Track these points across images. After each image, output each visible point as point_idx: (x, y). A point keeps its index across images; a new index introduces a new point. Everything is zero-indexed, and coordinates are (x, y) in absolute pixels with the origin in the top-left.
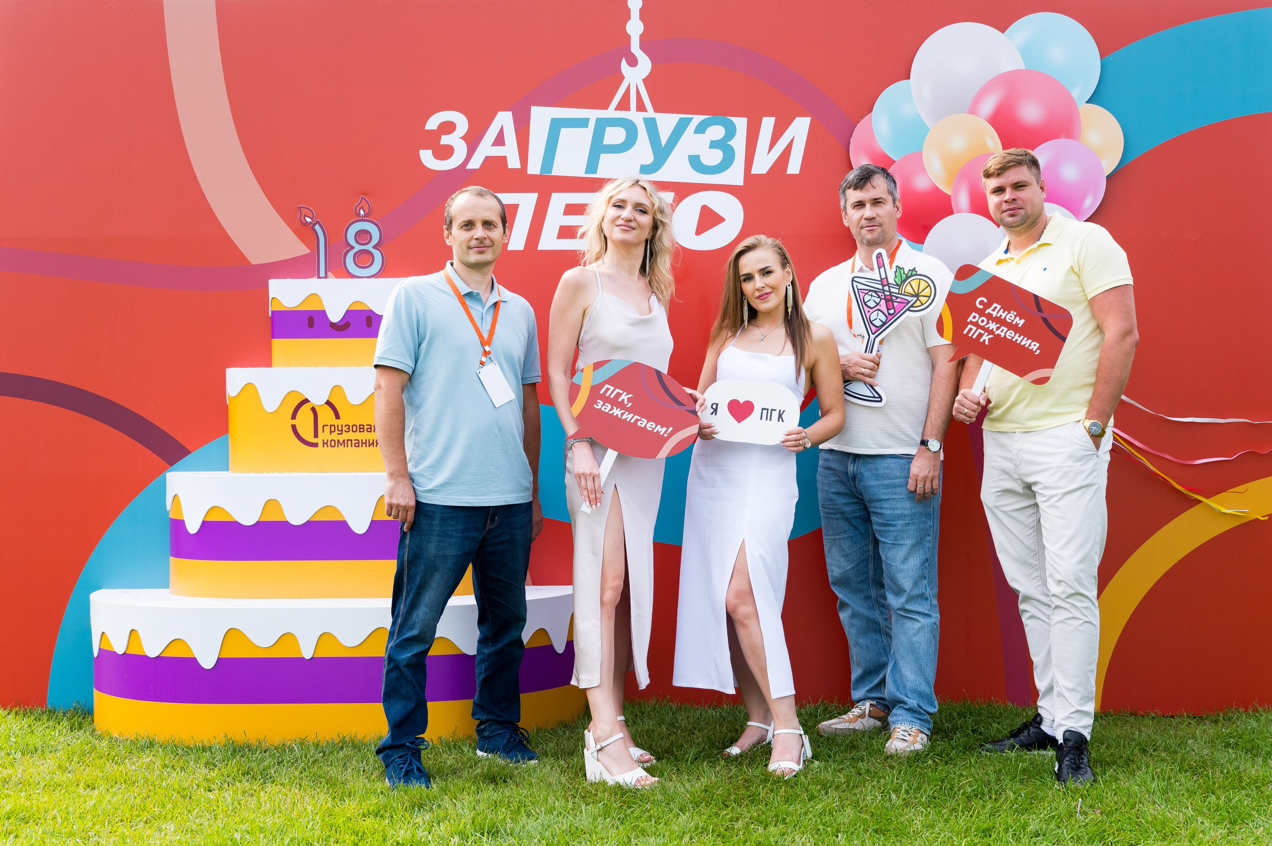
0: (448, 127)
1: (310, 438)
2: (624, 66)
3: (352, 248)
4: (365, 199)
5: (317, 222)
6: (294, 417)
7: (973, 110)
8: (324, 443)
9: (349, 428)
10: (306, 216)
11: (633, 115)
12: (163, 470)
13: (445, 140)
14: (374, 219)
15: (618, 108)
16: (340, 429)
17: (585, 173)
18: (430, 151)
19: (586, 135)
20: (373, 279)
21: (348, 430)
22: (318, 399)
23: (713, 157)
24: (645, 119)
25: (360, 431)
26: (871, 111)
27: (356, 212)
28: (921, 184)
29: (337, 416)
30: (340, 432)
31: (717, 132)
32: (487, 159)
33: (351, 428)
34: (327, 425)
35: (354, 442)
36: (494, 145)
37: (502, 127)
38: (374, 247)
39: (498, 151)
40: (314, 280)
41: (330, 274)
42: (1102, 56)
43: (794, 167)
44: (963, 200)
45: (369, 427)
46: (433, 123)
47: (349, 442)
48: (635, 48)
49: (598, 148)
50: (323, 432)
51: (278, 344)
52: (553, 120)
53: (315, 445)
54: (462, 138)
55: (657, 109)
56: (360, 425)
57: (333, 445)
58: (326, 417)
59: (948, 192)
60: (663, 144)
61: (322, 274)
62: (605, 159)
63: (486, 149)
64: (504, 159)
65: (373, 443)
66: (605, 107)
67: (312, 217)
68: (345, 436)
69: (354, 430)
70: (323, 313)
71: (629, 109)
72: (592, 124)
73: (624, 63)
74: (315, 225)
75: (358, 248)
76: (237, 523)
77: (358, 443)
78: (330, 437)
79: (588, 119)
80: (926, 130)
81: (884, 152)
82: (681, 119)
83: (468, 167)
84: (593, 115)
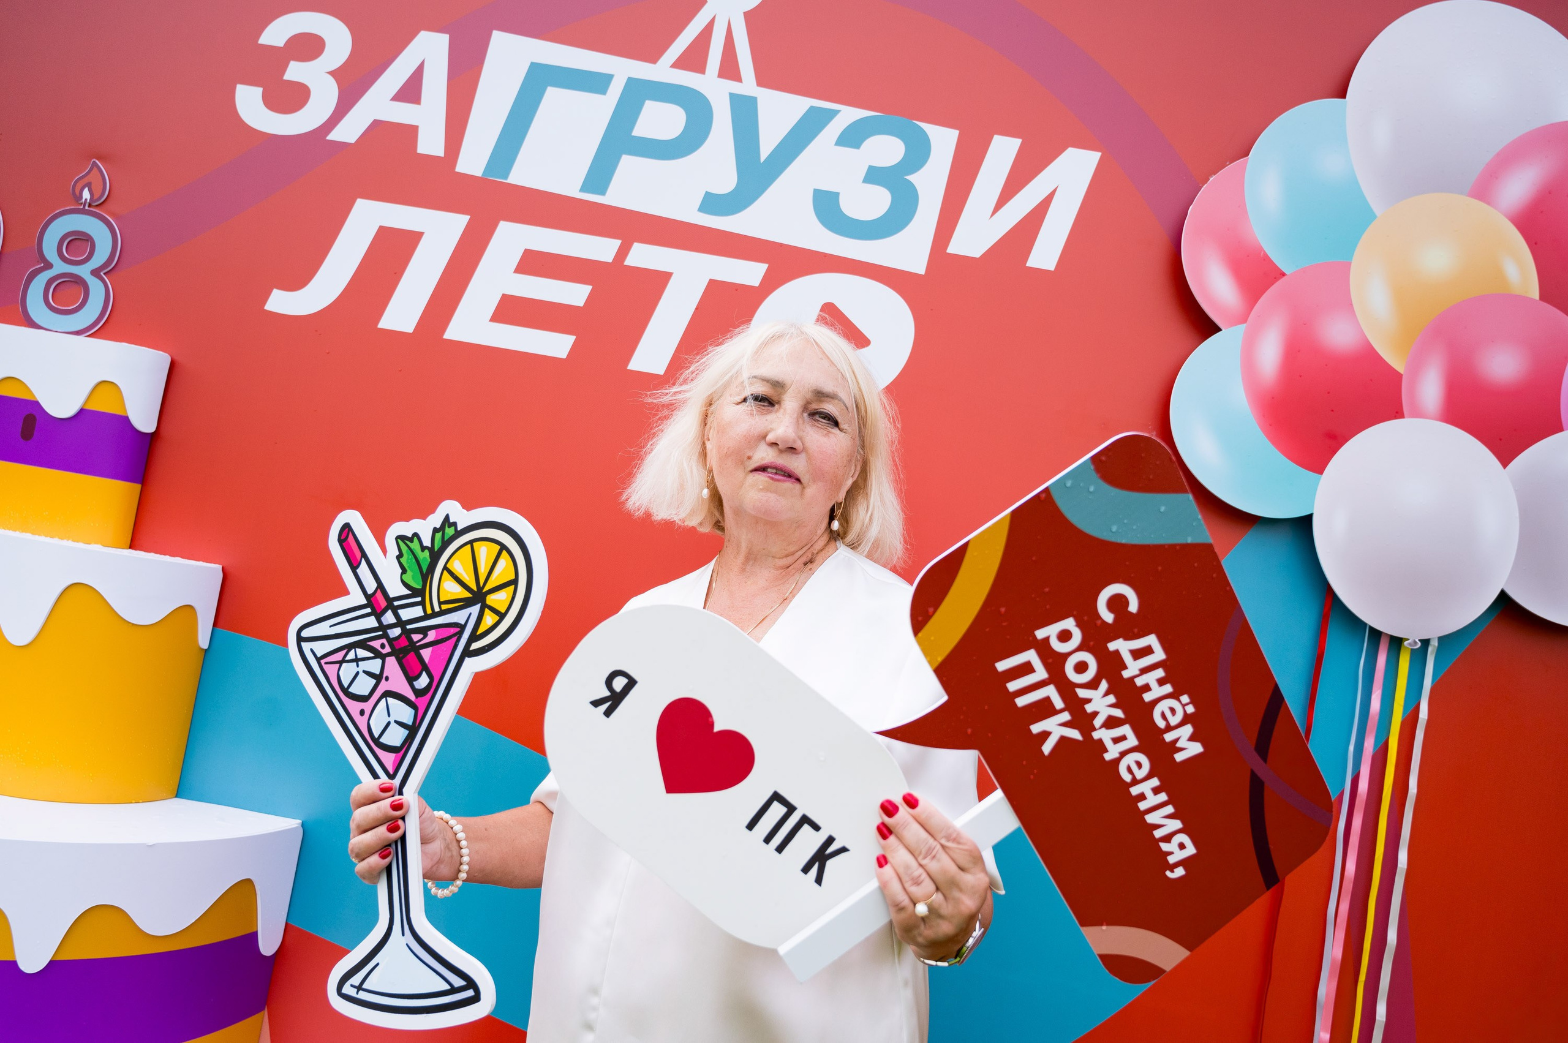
0: (309, 46)
3: (48, 266)
4: (99, 170)
7: (1483, 190)
11: (709, 84)
13: (295, 72)
14: (108, 214)
15: (679, 64)
17: (582, 190)
18: (258, 91)
19: (599, 109)
23: (869, 203)
24: (733, 97)
26: (1247, 154)
27: (73, 191)
28: (1337, 335)
31: (886, 150)
32: (376, 124)
36: (399, 97)
37: (423, 63)
38: (95, 273)
39: (402, 114)
43: (1046, 253)
44: (1429, 388)
46: (277, 33)
49: (618, 142)
52: (534, 66)
54: (331, 73)
55: (763, 81)
59: (1397, 363)
60: (764, 155)
62: (629, 165)
63: (378, 104)
64: (411, 131)
66: (653, 57)
71: (700, 68)
72: (616, 89)
75: (60, 267)
79: (609, 78)
80: (1370, 216)
81: (1262, 249)
82: (812, 108)
83: (334, 136)
84: (622, 69)
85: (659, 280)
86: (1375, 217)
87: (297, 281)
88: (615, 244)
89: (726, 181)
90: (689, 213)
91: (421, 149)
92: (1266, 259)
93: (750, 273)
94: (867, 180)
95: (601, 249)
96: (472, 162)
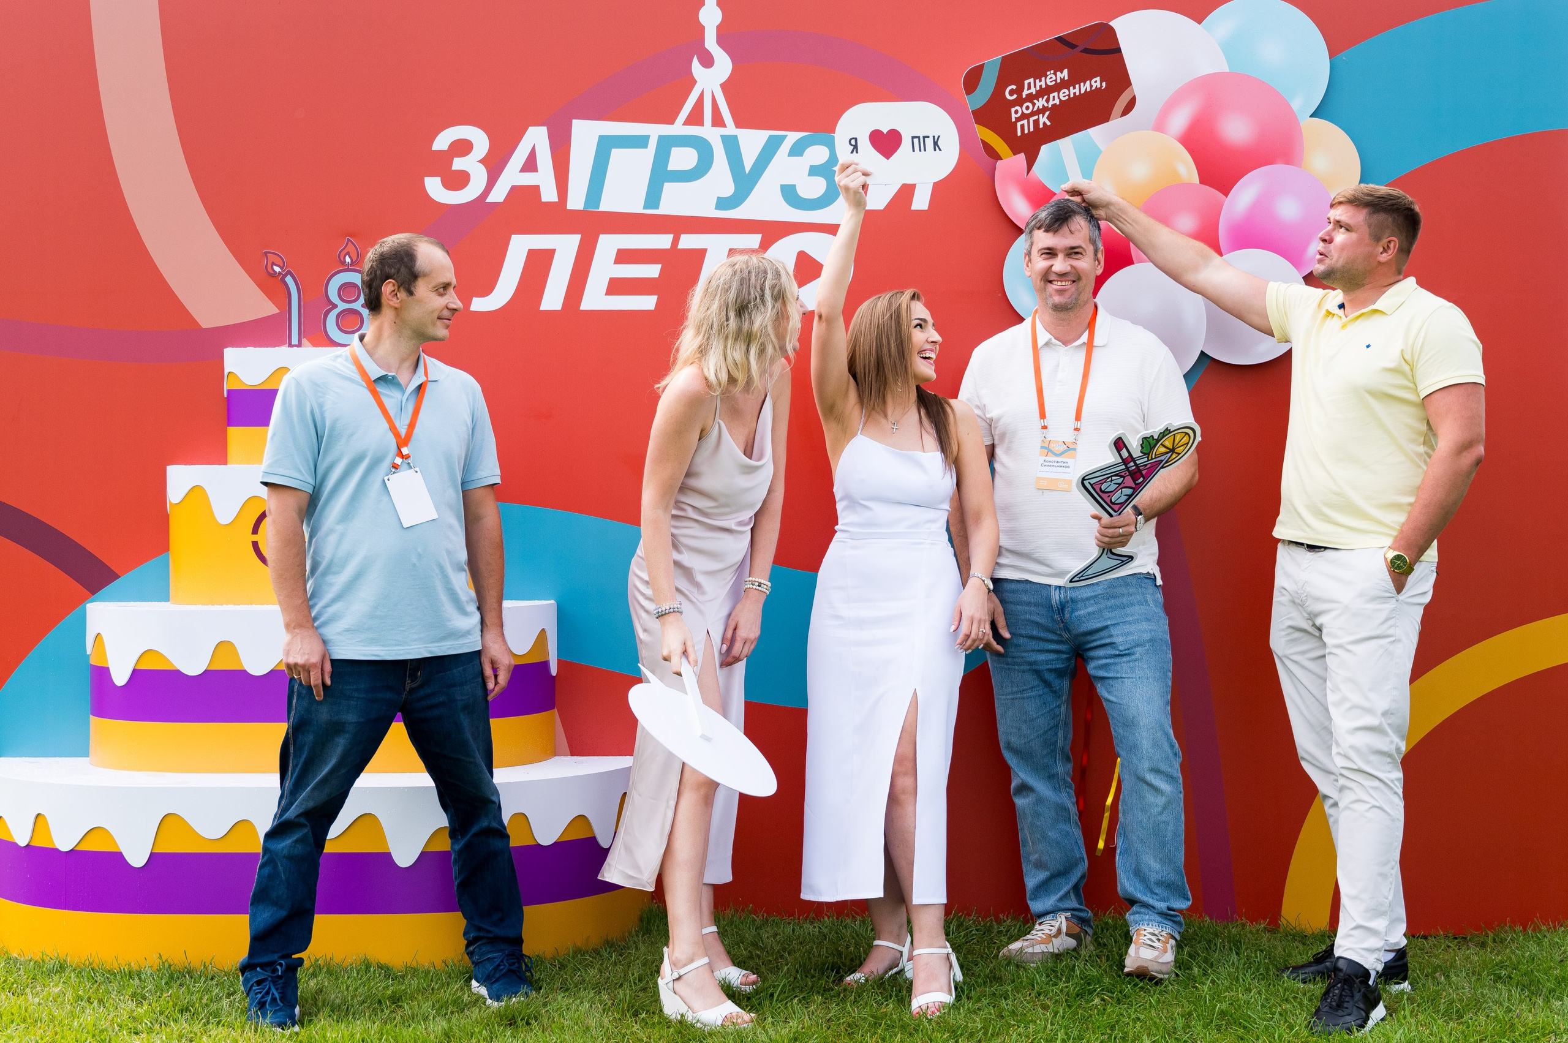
0: (463, 147)
2: (696, 66)
3: (335, 306)
4: (353, 244)
5: (289, 273)
6: (255, 531)
7: (1160, 126)
10: (273, 264)
11: (707, 131)
12: (81, 601)
13: (458, 164)
15: (687, 122)
17: (644, 208)
18: (439, 179)
19: (645, 158)
23: (815, 187)
24: (723, 137)
27: (339, 256)
31: (818, 154)
32: (513, 187)
36: (523, 170)
37: (534, 146)
39: (528, 179)
40: (284, 349)
41: (305, 341)
42: (1332, 54)
43: (921, 201)
46: (442, 142)
48: (711, 42)
49: (660, 175)
51: (235, 434)
52: (602, 138)
54: (479, 161)
55: (738, 125)
60: (748, 168)
61: (295, 341)
62: (670, 189)
63: (512, 176)
64: (535, 189)
66: (671, 121)
67: (282, 265)
71: (700, 123)
72: (653, 144)
73: (695, 62)
74: (285, 276)
75: (342, 306)
76: (178, 672)
79: (648, 137)
80: (1098, 152)
82: (771, 137)
83: (489, 200)
84: (654, 131)
85: (700, 254)
86: (1100, 152)
87: (487, 289)
88: (670, 237)
89: (728, 188)
90: (711, 211)
91: (544, 199)
92: (1044, 187)
94: (810, 175)
95: (663, 241)
96: (576, 201)
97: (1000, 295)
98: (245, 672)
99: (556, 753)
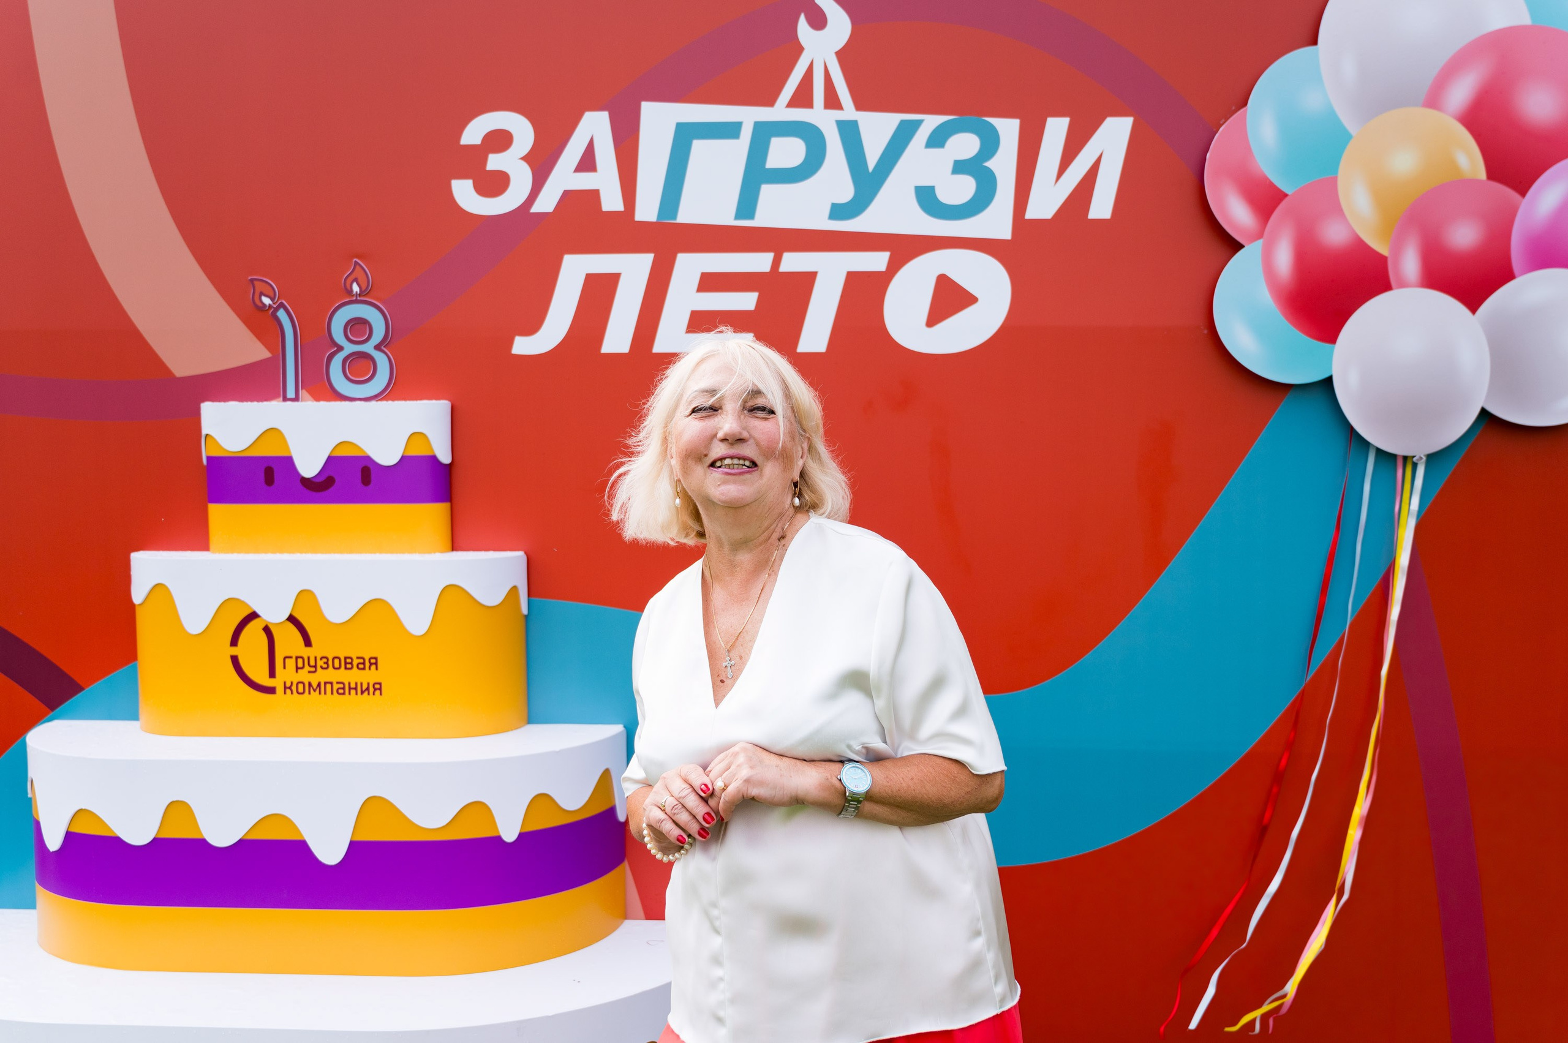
0: (500, 140)
1: (264, 680)
2: (803, 27)
3: (340, 349)
4: (360, 266)
5: (282, 305)
6: (234, 642)
7: (1433, 100)
8: (285, 688)
9: (328, 663)
10: (262, 294)
11: (818, 116)
13: (495, 162)
14: (375, 298)
15: (793, 103)
16: (312, 663)
17: (736, 218)
18: (469, 183)
20: (373, 403)
21: (325, 666)
22: (274, 613)
23: (960, 190)
24: (839, 123)
25: (346, 668)
26: (1245, 103)
27: (345, 287)
28: (1334, 235)
29: (308, 643)
30: (313, 669)
31: (965, 145)
32: (567, 194)
33: (330, 663)
34: (291, 657)
35: (336, 686)
36: (578, 170)
37: (592, 138)
38: (377, 347)
39: (584, 182)
40: (277, 404)
41: (303, 393)
43: (1102, 207)
44: (1410, 264)
45: (362, 661)
46: (473, 133)
47: (329, 686)
49: (756, 175)
50: (284, 667)
51: (216, 511)
52: (679, 126)
53: (271, 690)
54: (524, 158)
55: (860, 106)
56: (346, 658)
57: (301, 689)
58: (289, 642)
59: (1382, 249)
60: (871, 166)
61: (291, 393)
62: (768, 192)
63: (564, 177)
64: (593, 196)
65: (368, 689)
66: (769, 101)
67: (272, 296)
68: (321, 676)
69: (337, 665)
70: (288, 462)
71: (809, 105)
72: (747, 133)
73: (802, 22)
74: (277, 309)
75: (349, 348)
76: (118, 840)
77: (344, 688)
78: (296, 677)
79: (739, 125)
80: (1345, 138)
81: (1266, 179)
82: (902, 122)
83: (534, 210)
84: (748, 116)
85: (808, 280)
86: (1349, 137)
87: (532, 326)
88: (769, 257)
89: (846, 193)
90: (823, 223)
92: (1272, 185)
93: (877, 261)
95: (759, 262)
96: (647, 210)
97: (1206, 332)
98: (203, 842)
99: (626, 916)
